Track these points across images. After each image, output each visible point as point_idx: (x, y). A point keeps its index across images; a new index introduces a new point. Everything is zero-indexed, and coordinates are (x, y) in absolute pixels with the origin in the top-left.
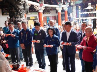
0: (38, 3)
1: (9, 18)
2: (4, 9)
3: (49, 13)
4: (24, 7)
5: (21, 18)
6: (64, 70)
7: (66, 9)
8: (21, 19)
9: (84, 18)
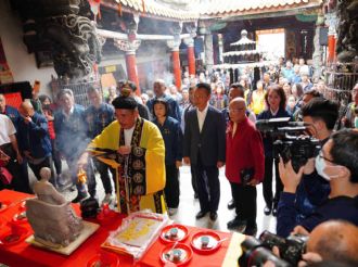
0: (123, 32)
1: (56, 76)
2: (41, 54)
3: (151, 55)
4: (91, 47)
5: (85, 74)
6: (196, 197)
7: (190, 42)
8: (86, 78)
9: (234, 66)
